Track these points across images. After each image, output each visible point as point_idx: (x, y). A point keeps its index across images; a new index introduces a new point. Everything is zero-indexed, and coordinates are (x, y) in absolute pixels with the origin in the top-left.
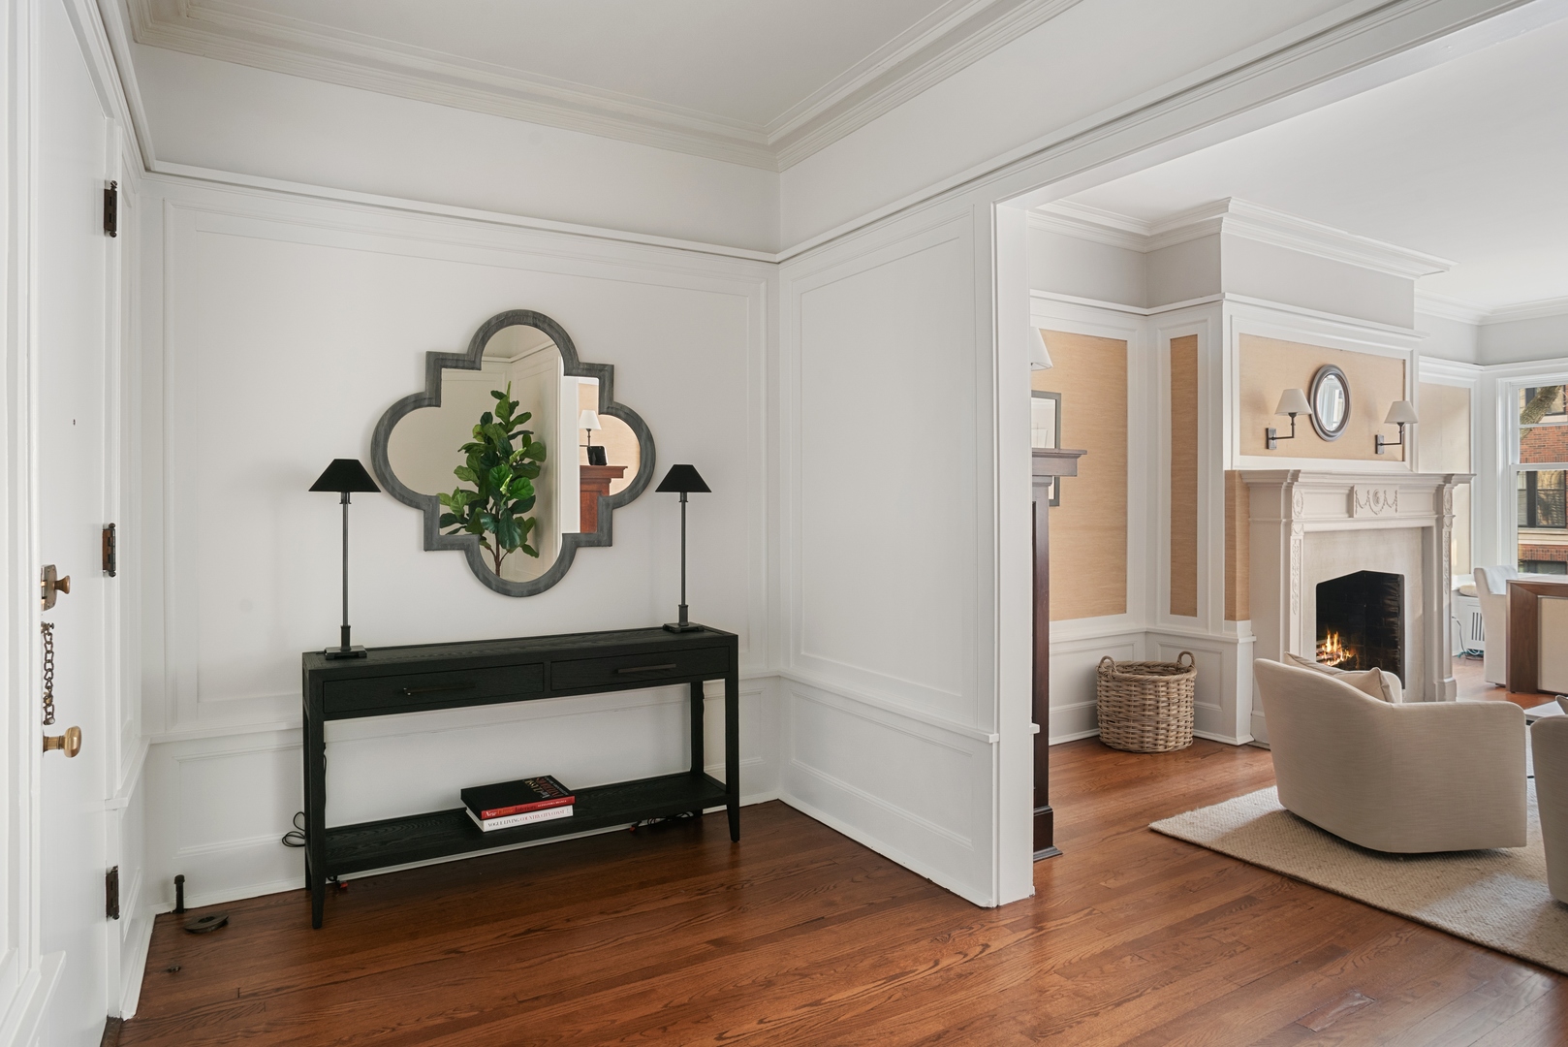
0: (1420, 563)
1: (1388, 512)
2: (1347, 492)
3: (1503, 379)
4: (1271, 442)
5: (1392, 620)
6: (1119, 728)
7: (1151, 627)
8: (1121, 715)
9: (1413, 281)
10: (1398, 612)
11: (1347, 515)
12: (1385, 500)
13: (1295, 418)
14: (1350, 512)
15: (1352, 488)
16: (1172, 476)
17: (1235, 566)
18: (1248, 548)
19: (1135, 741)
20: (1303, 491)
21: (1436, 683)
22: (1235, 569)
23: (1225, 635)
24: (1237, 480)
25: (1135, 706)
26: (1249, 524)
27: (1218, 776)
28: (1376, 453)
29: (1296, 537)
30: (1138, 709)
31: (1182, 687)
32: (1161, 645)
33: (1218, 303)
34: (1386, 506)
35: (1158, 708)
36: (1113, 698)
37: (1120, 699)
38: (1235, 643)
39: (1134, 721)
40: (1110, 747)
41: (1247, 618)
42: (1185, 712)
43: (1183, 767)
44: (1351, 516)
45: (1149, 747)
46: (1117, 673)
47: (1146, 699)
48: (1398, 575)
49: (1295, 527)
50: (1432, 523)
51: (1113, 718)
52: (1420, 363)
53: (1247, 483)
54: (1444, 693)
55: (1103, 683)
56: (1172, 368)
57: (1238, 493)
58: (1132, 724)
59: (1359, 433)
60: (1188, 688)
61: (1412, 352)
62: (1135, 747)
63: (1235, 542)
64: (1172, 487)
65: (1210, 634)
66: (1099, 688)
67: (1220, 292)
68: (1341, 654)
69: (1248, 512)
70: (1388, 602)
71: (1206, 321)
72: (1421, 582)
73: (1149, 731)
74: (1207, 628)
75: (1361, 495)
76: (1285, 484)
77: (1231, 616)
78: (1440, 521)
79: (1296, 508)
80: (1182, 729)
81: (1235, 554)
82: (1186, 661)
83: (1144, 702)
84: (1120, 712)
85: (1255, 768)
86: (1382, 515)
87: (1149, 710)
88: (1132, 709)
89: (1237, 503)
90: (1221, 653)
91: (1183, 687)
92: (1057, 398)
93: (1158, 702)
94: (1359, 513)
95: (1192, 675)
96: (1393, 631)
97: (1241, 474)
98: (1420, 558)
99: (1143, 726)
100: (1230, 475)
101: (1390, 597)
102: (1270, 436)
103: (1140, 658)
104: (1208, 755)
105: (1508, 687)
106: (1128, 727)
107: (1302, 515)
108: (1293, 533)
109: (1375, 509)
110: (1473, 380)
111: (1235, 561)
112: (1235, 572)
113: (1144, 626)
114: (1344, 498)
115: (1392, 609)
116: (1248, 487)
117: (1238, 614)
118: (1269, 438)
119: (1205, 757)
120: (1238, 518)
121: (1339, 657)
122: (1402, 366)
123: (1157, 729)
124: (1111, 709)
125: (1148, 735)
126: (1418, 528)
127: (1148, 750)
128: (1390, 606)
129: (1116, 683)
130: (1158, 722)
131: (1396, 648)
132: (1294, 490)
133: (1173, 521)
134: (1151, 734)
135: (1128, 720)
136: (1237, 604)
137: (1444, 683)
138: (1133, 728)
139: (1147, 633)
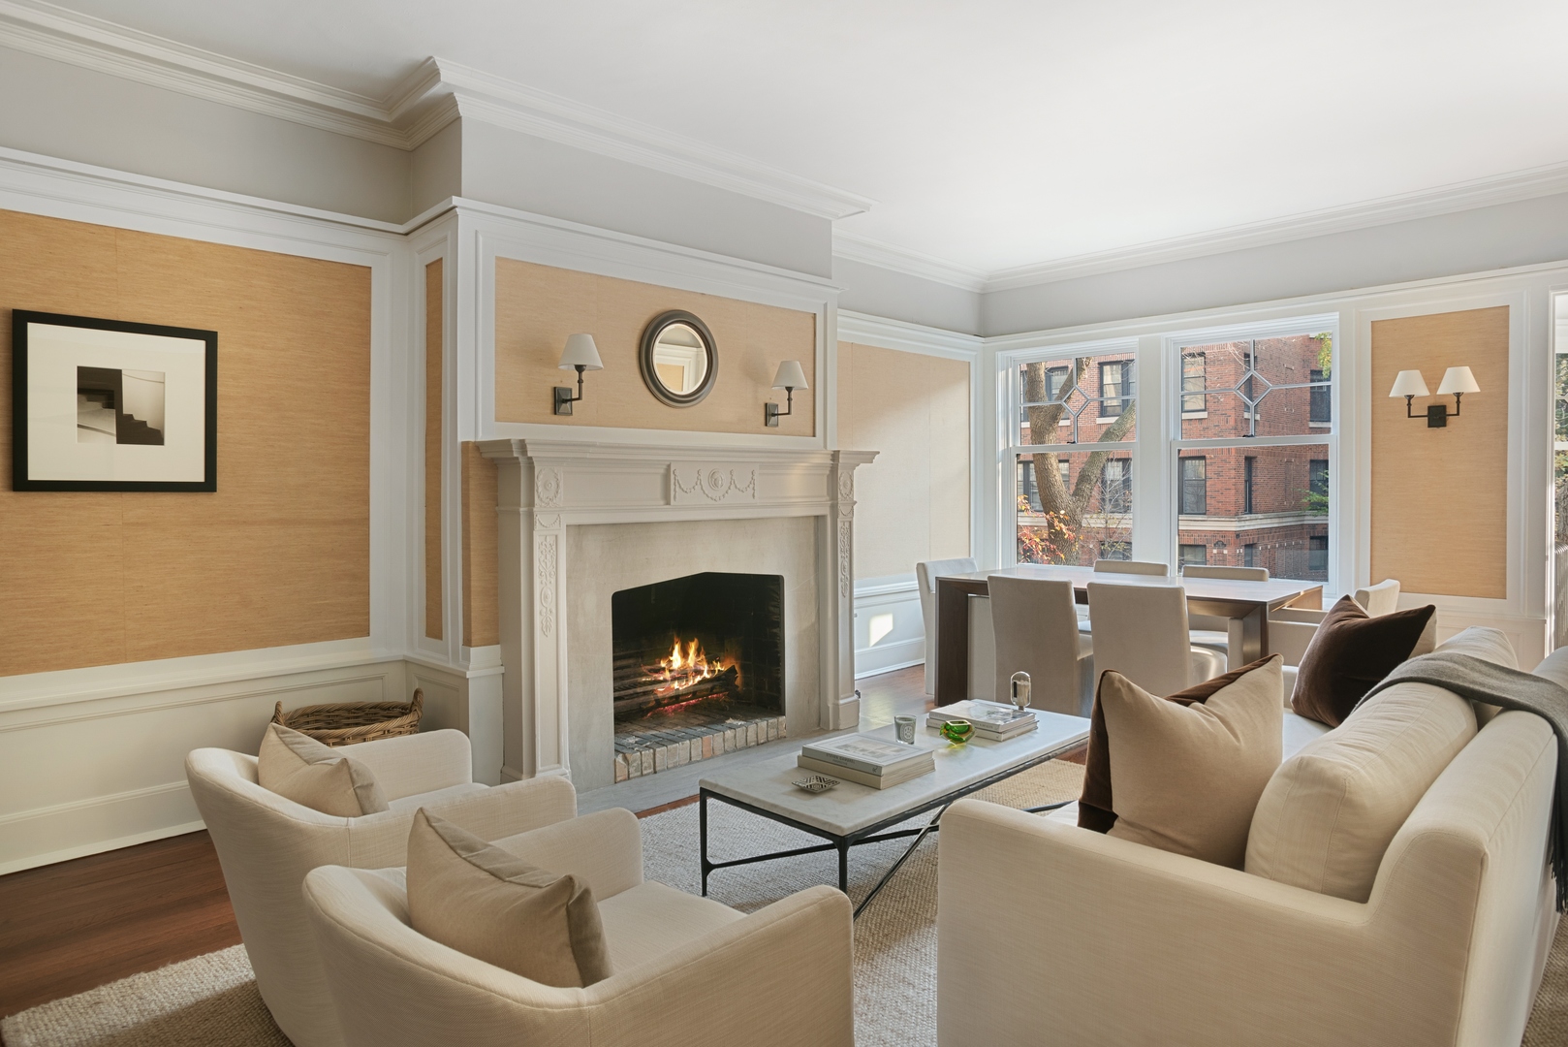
0: (811, 561)
1: (739, 497)
2: (662, 471)
3: (1003, 352)
4: (562, 404)
9: (830, 221)
10: (779, 624)
11: (662, 502)
12: (732, 482)
13: (584, 373)
15: (669, 466)
20: (560, 469)
23: (461, 667)
24: (473, 454)
28: (767, 424)
29: (547, 532)
33: (452, 212)
34: (734, 490)
41: (494, 641)
48: (774, 576)
49: (542, 517)
50: (825, 511)
52: (839, 318)
53: (492, 460)
56: (427, 304)
59: (732, 397)
61: (825, 305)
64: (426, 466)
65: (451, 665)
68: (705, 668)
69: (496, 498)
70: (772, 609)
72: (813, 583)
74: (448, 654)
75: (685, 476)
77: (468, 642)
78: (834, 508)
81: (470, 556)
86: (725, 501)
92: (210, 338)
94: (678, 497)
97: (478, 446)
98: (812, 553)
100: (465, 448)
102: (561, 398)
107: (558, 502)
108: (537, 527)
109: (713, 493)
110: (974, 353)
111: (471, 566)
112: (470, 581)
114: (657, 480)
115: (775, 619)
118: (557, 399)
120: (473, 506)
121: (699, 672)
122: (812, 321)
126: (810, 517)
128: (774, 614)
131: (779, 665)
132: (537, 467)
137: (840, 706)
139: (406, 662)
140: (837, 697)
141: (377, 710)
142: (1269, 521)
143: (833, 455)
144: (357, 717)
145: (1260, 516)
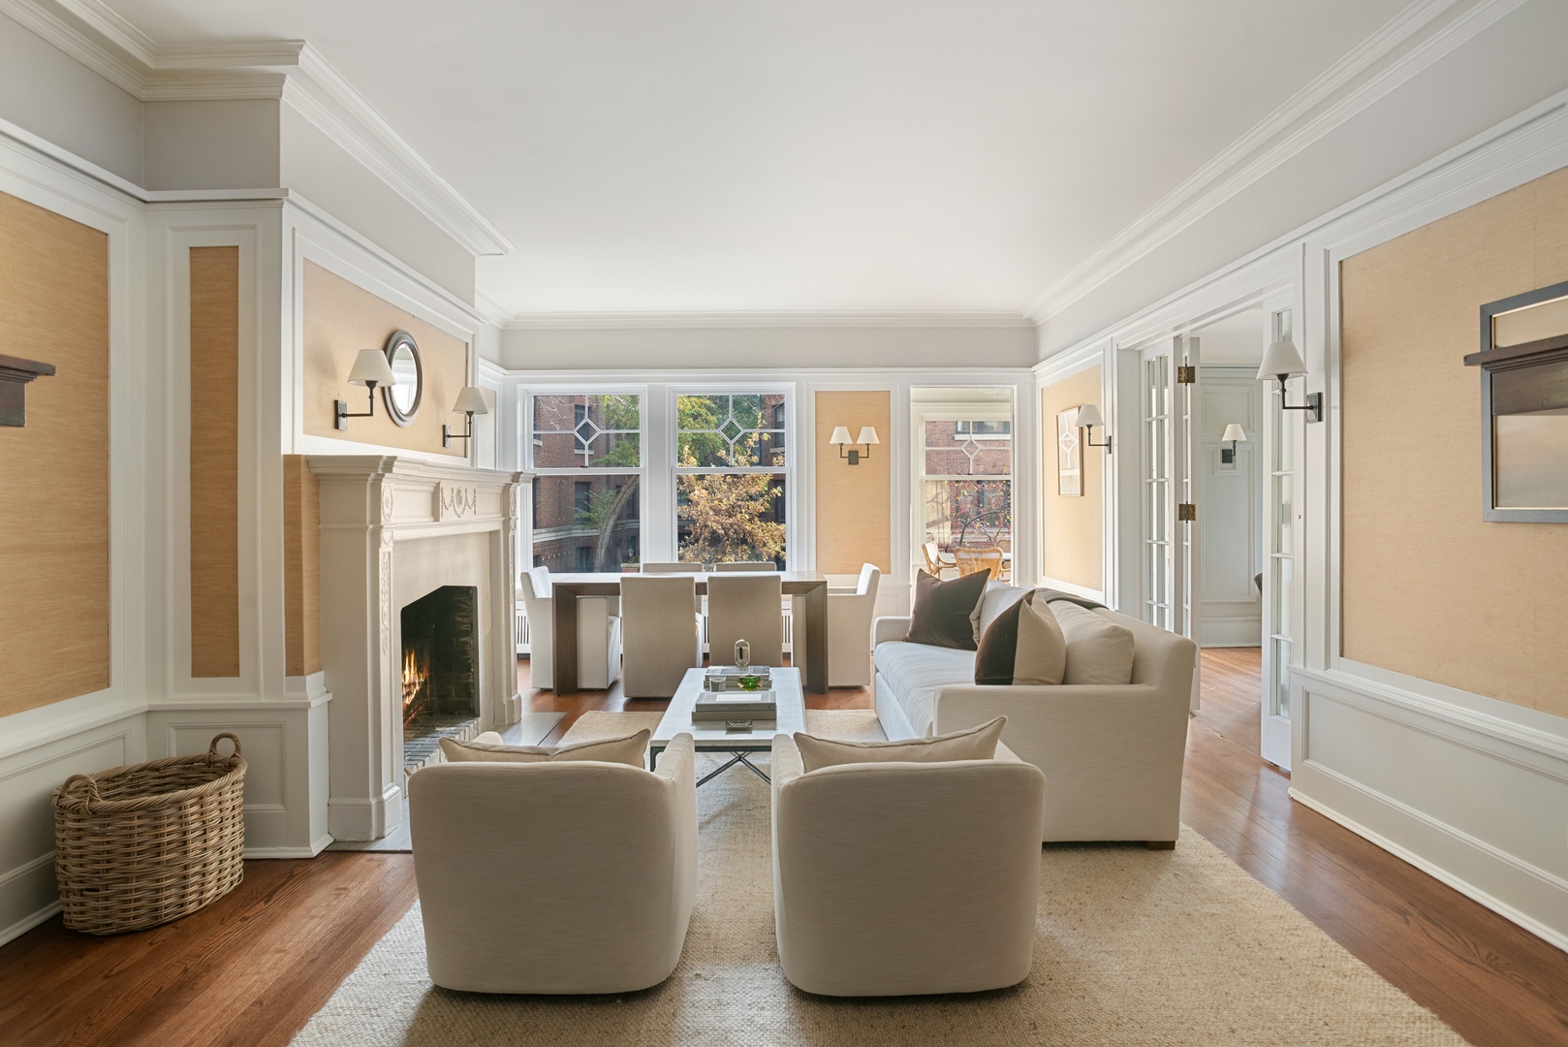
0: (488, 572)
1: (468, 515)
2: (432, 489)
3: (522, 385)
4: (342, 420)
5: (464, 639)
6: (106, 899)
7: (158, 702)
8: (111, 875)
9: (475, 257)
10: (471, 630)
11: (432, 519)
12: (466, 500)
14: (435, 515)
15: (438, 484)
16: (193, 462)
17: (301, 595)
18: (318, 569)
19: (141, 912)
20: (393, 486)
21: (505, 703)
22: (302, 600)
23: (289, 698)
24: (303, 469)
25: (139, 853)
26: (319, 533)
27: (304, 932)
28: (444, 445)
29: (385, 549)
30: (148, 855)
31: (225, 794)
32: (177, 728)
33: (275, 202)
34: (467, 507)
35: (185, 843)
36: (93, 848)
37: (108, 847)
38: (304, 709)
39: (138, 879)
40: (90, 935)
41: (317, 669)
42: (232, 835)
43: (239, 934)
44: (437, 519)
45: (168, 913)
46: (103, 802)
47: (162, 835)
48: (470, 587)
49: (385, 535)
50: (500, 526)
51: (97, 882)
53: (317, 475)
54: (513, 713)
55: (70, 824)
56: (192, 292)
57: (305, 488)
58: (134, 884)
59: (429, 420)
60: (235, 795)
61: (473, 336)
62: (144, 921)
63: (300, 560)
64: (192, 479)
65: (264, 700)
66: (60, 835)
67: (278, 186)
69: (317, 516)
70: (459, 619)
71: (253, 227)
72: (489, 592)
73: (168, 888)
74: (256, 689)
75: (447, 495)
76: (372, 475)
77: (296, 669)
78: (506, 524)
79: (385, 510)
80: (226, 864)
81: (301, 578)
82: (225, 748)
83: (158, 841)
84: (108, 870)
85: (353, 894)
86: (464, 518)
87: (169, 852)
88: (136, 858)
89: (303, 504)
90: (281, 726)
91: (228, 796)
93: (185, 833)
94: (447, 515)
95: (240, 773)
96: (465, 652)
97: (310, 461)
98: (488, 565)
99: (158, 881)
100: (293, 462)
101: (461, 614)
102: (340, 412)
103: (138, 756)
104: (274, 892)
105: (555, 691)
106: (126, 892)
107: (392, 518)
108: (383, 545)
109: (459, 511)
110: (498, 383)
111: (302, 588)
112: (302, 604)
113: (143, 703)
114: (429, 497)
115: (464, 628)
116: (317, 480)
117: (307, 665)
118: (338, 414)
119: (270, 896)
120: (304, 525)
122: (465, 349)
123: (185, 877)
124: (89, 867)
125: (168, 893)
126: (486, 533)
127: (168, 919)
128: (462, 624)
129: (98, 821)
130: (186, 867)
131: (470, 671)
132: (383, 484)
133: (194, 533)
134: (173, 891)
135: (127, 880)
136: (305, 651)
137: (512, 701)
138: (137, 890)
139: (149, 713)
140: (510, 695)
141: (145, 772)
142: (549, 535)
143: (514, 476)
144: (118, 786)
145: (543, 530)
